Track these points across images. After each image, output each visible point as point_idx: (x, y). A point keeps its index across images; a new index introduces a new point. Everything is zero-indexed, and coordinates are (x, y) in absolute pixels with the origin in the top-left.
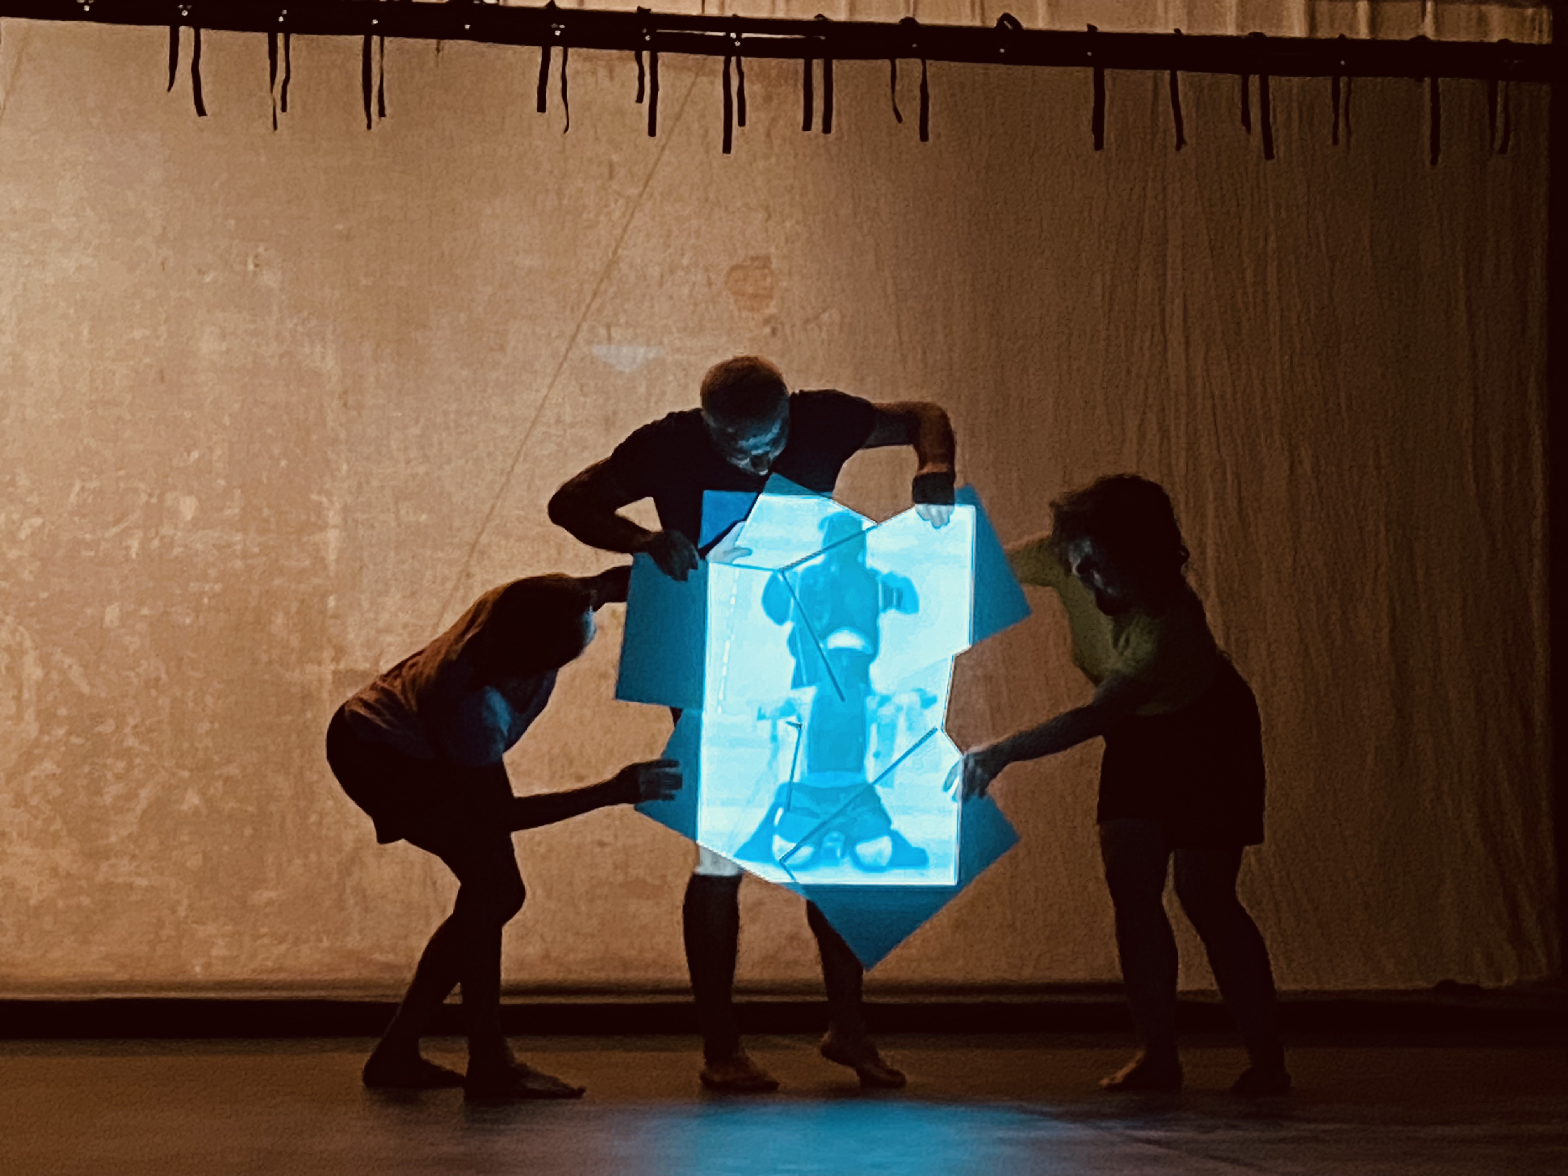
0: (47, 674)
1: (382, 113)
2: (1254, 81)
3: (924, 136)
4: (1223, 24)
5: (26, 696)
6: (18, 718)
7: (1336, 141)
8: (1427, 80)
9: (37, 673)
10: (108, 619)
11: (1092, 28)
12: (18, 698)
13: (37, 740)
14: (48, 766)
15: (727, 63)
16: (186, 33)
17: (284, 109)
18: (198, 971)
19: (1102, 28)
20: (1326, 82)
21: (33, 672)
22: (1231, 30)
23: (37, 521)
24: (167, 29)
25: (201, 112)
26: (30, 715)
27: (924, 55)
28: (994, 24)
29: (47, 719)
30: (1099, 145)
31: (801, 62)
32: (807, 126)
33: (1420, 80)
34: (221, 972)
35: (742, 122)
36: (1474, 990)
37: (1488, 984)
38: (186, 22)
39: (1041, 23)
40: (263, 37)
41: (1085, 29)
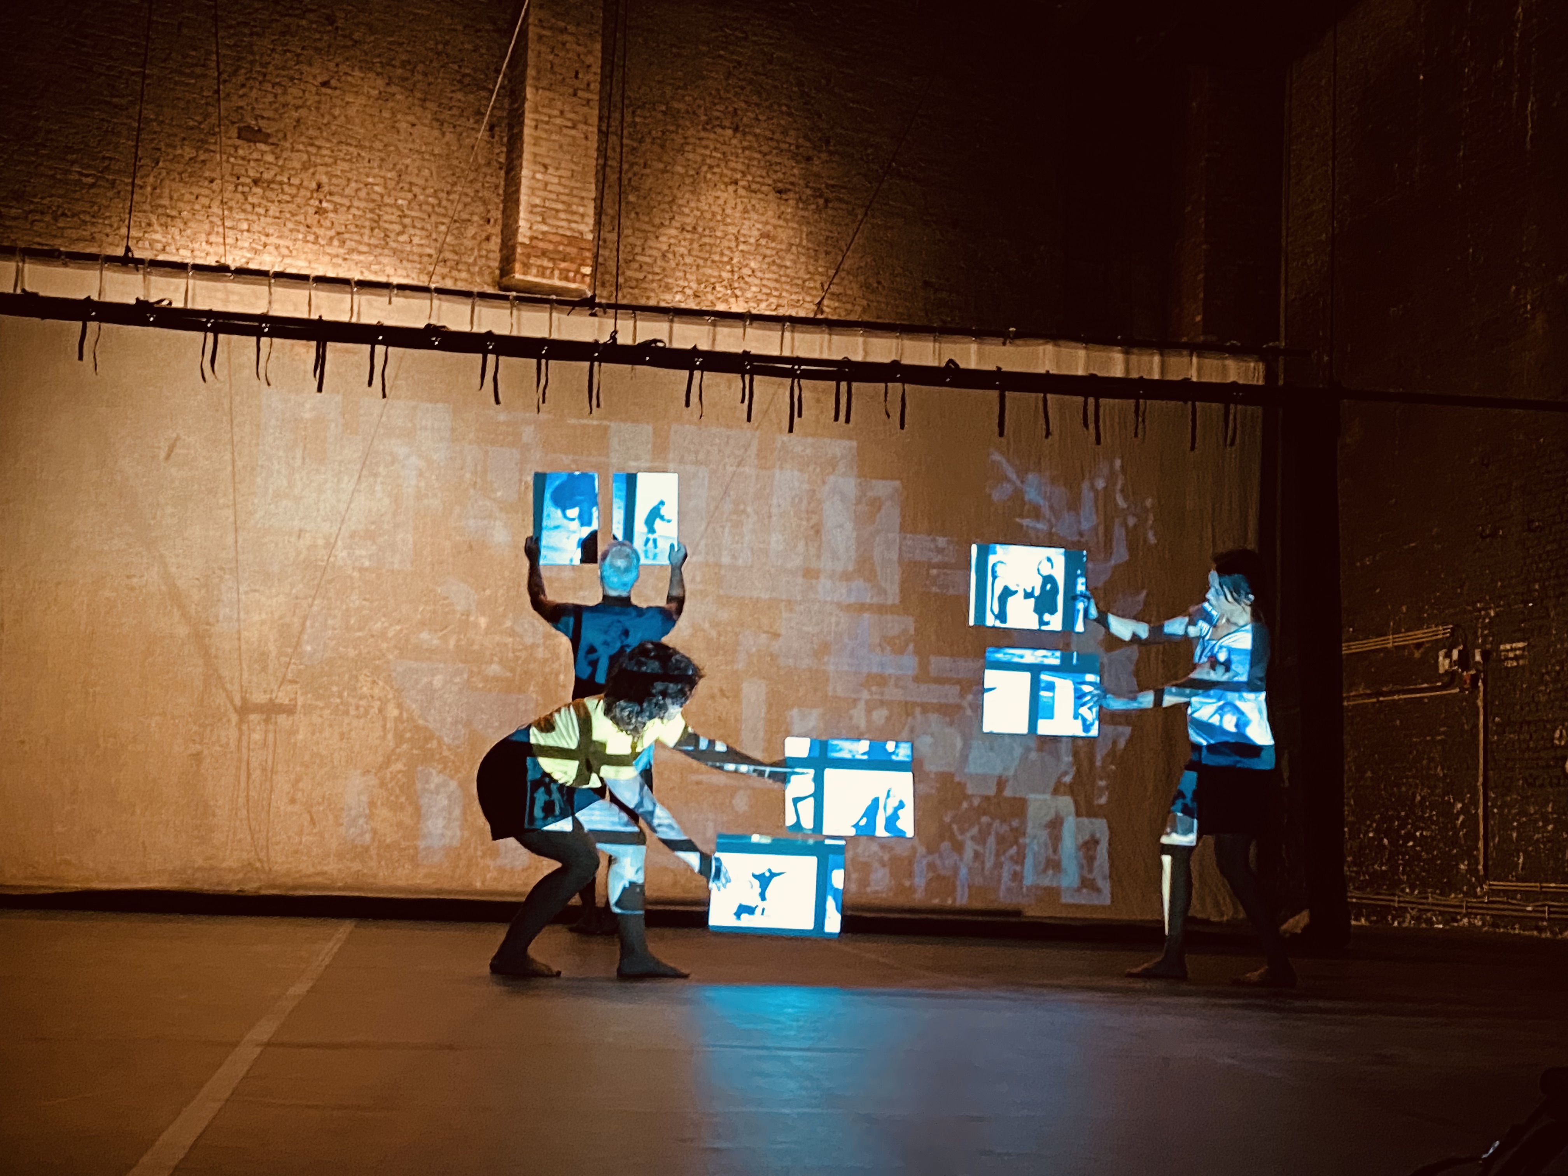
0: (401, 713)
1: (598, 405)
2: (1091, 400)
3: (902, 426)
4: (1077, 370)
5: (388, 726)
6: (384, 738)
7: (1136, 435)
8: (1190, 403)
9: (396, 712)
10: (435, 682)
11: (999, 369)
12: (384, 727)
13: (393, 750)
14: (399, 766)
15: (793, 382)
16: (491, 358)
17: (544, 402)
18: (478, 885)
19: (1005, 369)
20: (1132, 402)
21: (393, 712)
22: (1080, 372)
23: (398, 628)
24: (480, 356)
25: (497, 402)
26: (390, 736)
27: (903, 381)
28: (943, 364)
29: (400, 738)
30: (1001, 434)
31: (834, 383)
32: (836, 418)
33: (1186, 402)
34: (491, 885)
35: (800, 415)
36: (1207, 922)
37: (1215, 919)
38: (491, 352)
39: (973, 366)
40: (534, 361)
41: (995, 369)
